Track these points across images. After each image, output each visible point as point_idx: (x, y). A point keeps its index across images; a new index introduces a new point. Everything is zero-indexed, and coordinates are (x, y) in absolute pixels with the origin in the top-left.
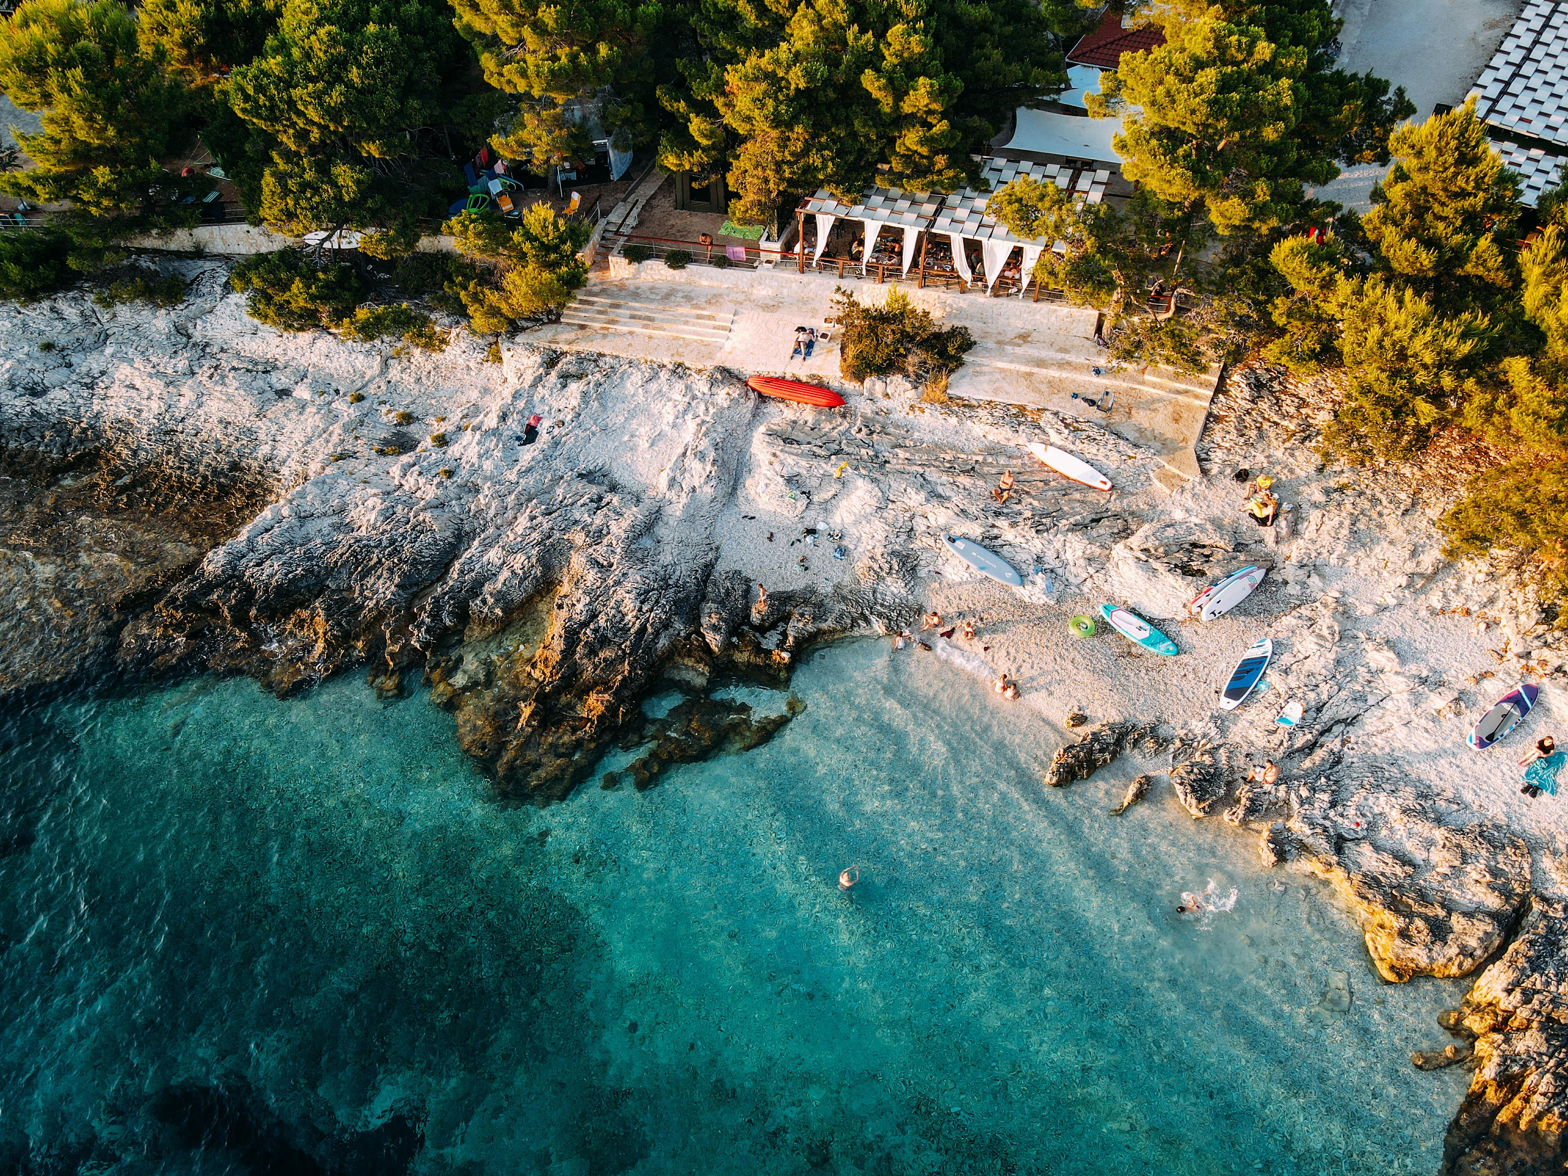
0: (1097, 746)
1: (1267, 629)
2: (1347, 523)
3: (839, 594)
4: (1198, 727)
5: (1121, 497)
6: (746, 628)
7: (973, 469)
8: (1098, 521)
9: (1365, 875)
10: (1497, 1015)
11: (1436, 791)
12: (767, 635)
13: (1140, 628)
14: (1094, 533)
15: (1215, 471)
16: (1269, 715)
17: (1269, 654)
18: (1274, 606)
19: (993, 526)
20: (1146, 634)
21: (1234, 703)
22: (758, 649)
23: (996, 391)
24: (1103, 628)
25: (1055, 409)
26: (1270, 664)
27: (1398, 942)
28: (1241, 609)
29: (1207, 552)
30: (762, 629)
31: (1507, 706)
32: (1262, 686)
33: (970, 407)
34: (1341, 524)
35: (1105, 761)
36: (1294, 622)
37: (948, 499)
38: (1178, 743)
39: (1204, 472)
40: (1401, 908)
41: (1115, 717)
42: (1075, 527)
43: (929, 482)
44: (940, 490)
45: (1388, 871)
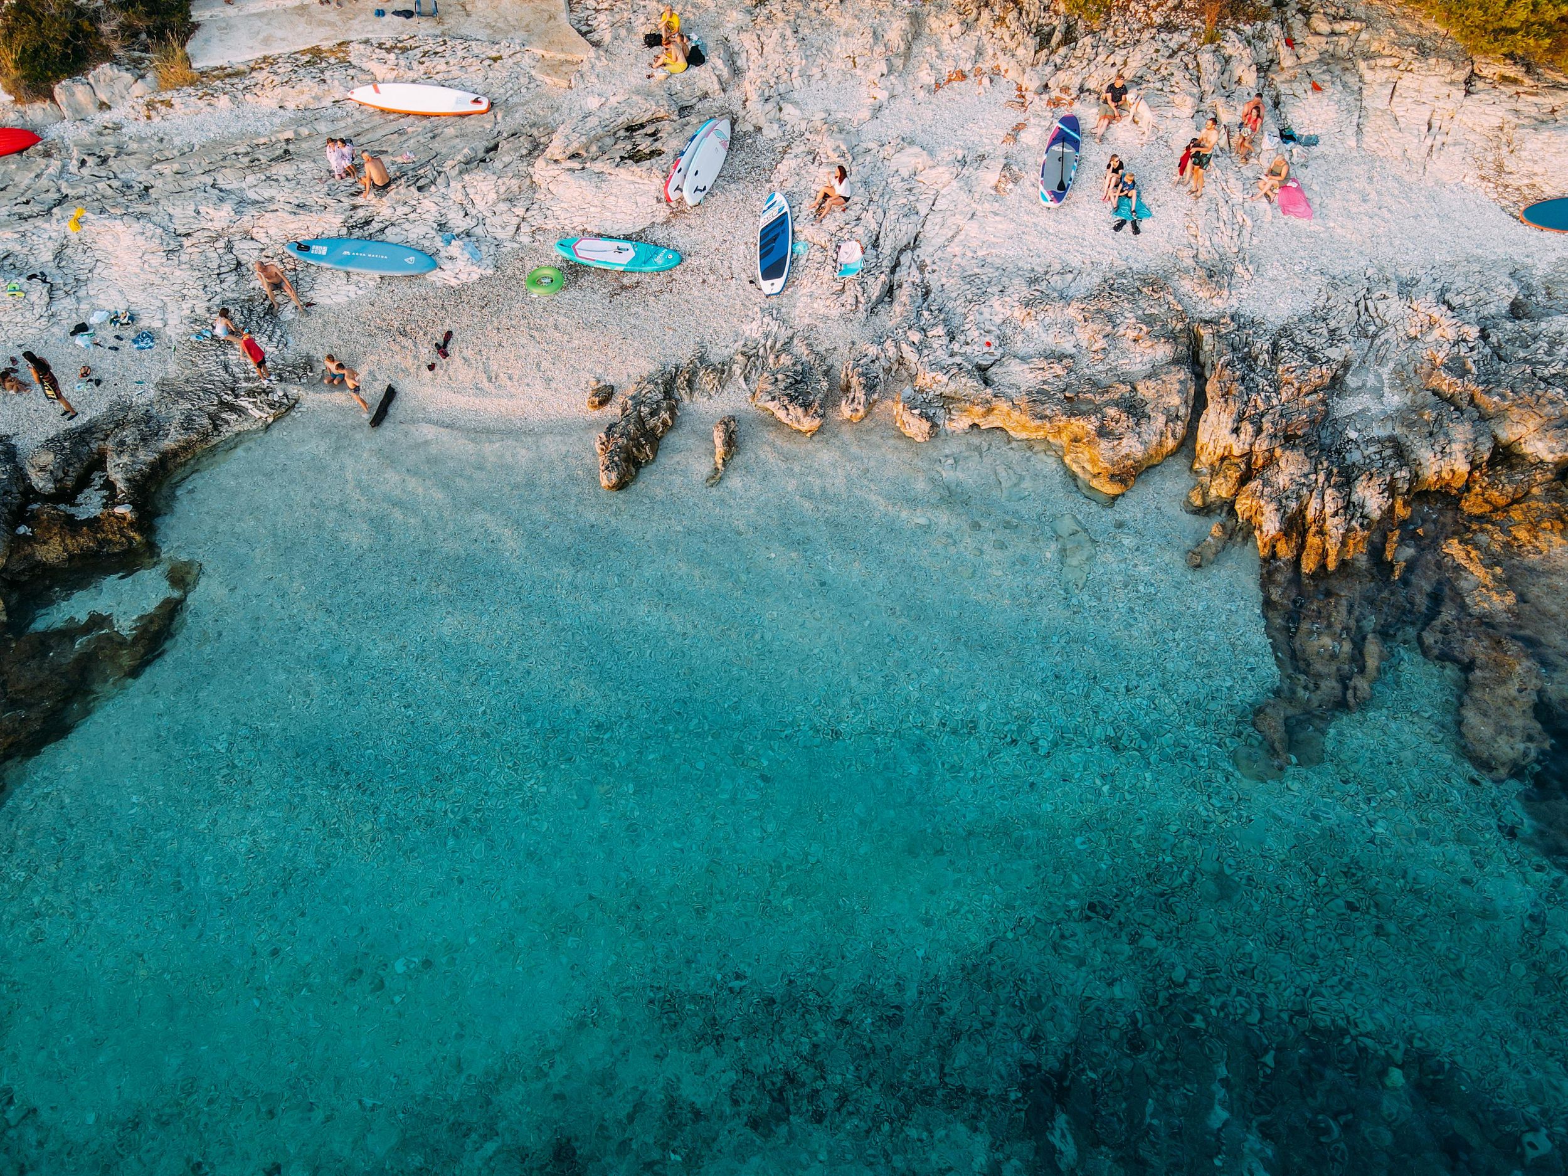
0: (645, 410)
1: (768, 186)
2: (789, 33)
3: (170, 391)
4: (752, 330)
5: (509, 110)
6: (36, 506)
7: (286, 152)
8: (495, 148)
9: (1029, 393)
10: (1237, 465)
11: (1041, 270)
12: (80, 498)
13: (619, 250)
14: (498, 164)
15: (607, 38)
16: (827, 274)
17: (786, 209)
18: (760, 159)
19: (355, 208)
20: (631, 254)
21: (779, 283)
22: (72, 525)
23: (266, 41)
24: (574, 271)
25: (363, 37)
26: (794, 220)
27: (1104, 444)
28: (727, 177)
29: (650, 129)
30: (66, 495)
31: (1057, 148)
32: (800, 248)
33: (238, 74)
34: (783, 36)
35: (664, 423)
36: (793, 163)
37: (271, 200)
38: (740, 358)
39: (596, 44)
40: (1084, 408)
41: (648, 367)
42: (469, 164)
43: (230, 192)
44: (252, 195)
45: (1048, 376)
